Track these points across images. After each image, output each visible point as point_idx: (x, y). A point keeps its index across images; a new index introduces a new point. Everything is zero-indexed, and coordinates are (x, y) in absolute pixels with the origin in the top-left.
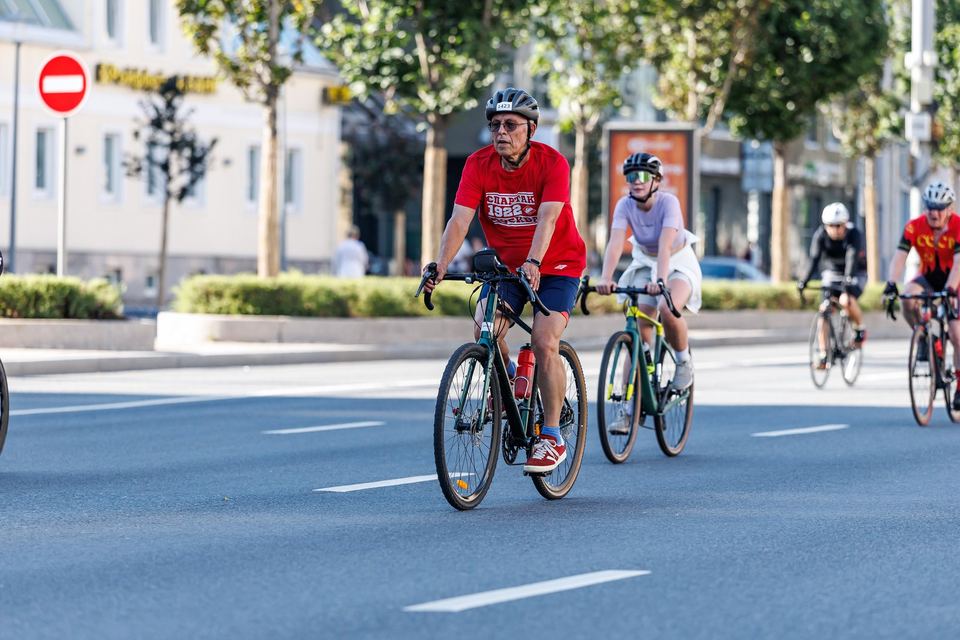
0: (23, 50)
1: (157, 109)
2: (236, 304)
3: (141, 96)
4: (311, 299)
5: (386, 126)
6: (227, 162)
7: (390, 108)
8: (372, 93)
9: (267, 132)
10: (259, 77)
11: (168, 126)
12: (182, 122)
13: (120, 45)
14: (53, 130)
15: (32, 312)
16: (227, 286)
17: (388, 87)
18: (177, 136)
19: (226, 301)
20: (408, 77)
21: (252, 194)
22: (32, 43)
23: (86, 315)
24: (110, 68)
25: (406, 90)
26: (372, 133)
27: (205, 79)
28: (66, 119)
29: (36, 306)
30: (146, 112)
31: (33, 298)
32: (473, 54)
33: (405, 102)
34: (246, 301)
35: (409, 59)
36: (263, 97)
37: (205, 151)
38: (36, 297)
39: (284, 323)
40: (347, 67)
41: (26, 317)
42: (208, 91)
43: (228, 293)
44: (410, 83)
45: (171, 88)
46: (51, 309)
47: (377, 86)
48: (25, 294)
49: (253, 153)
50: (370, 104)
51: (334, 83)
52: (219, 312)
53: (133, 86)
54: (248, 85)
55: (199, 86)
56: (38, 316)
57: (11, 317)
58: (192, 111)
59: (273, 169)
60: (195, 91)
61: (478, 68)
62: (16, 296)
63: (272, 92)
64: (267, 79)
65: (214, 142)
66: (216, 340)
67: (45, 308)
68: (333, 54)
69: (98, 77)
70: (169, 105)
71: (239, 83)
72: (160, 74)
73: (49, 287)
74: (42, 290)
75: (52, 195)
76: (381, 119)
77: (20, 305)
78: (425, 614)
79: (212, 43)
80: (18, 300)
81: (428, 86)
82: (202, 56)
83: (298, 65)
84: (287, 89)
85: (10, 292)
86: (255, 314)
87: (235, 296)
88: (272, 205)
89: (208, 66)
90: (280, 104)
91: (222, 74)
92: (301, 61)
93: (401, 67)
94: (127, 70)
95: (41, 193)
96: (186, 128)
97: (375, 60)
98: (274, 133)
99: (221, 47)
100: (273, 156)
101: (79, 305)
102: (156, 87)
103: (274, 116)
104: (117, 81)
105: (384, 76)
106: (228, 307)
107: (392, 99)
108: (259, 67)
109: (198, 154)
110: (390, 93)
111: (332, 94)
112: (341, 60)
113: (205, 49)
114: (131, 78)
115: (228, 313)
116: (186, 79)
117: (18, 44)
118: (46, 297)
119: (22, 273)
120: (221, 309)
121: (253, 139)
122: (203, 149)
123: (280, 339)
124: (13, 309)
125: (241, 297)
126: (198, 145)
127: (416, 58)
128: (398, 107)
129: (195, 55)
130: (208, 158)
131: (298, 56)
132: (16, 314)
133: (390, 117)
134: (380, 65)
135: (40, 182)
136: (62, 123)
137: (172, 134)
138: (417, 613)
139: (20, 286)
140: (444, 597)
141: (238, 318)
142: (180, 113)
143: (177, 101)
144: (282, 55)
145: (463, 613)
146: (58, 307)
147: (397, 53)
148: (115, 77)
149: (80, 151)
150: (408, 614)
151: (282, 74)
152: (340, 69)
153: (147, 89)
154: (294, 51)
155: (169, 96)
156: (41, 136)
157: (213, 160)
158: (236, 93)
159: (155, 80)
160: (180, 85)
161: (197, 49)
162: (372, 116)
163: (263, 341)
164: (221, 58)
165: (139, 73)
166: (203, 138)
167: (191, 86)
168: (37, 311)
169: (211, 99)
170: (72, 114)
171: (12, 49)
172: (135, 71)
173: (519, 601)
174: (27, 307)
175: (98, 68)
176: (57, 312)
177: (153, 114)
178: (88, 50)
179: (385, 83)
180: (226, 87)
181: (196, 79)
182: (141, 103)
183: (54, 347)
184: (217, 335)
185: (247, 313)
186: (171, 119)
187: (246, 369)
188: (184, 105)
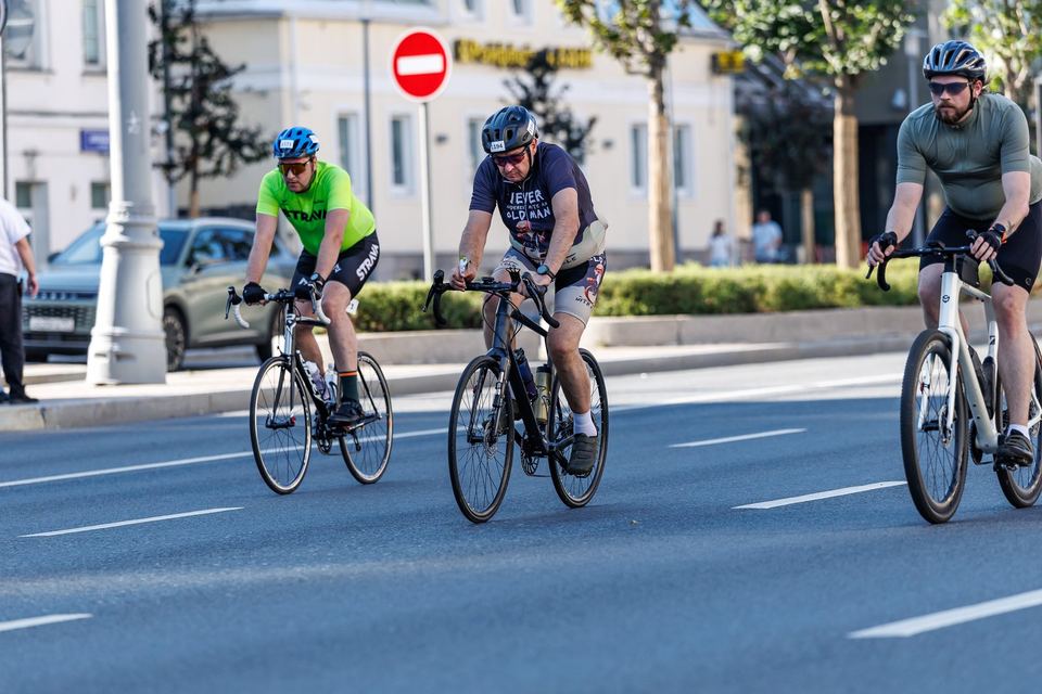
0: (372, 29)
1: (525, 88)
2: (628, 303)
3: (506, 74)
4: (711, 294)
5: (786, 94)
6: (608, 145)
7: (791, 72)
8: (770, 57)
9: (653, 107)
10: (641, 45)
11: (539, 107)
12: (554, 101)
13: (480, 19)
14: (408, 117)
15: (399, 323)
16: (617, 283)
17: (788, 49)
18: (551, 118)
19: (616, 301)
20: (809, 37)
21: (638, 180)
22: (382, 21)
23: (460, 324)
24: (470, 44)
25: (808, 52)
26: (770, 101)
27: (579, 51)
28: (425, 104)
29: (403, 318)
30: (513, 92)
31: (399, 307)
32: (882, 9)
33: (808, 66)
34: (638, 299)
35: (809, 17)
36: (646, 68)
37: (583, 133)
38: (403, 307)
39: (684, 321)
40: (740, 28)
41: (392, 330)
42: (582, 65)
43: (617, 291)
44: (812, 44)
45: (541, 63)
46: (421, 319)
47: (775, 49)
48: (391, 303)
49: (637, 132)
50: (765, 70)
51: (725, 48)
52: (609, 313)
53: (497, 64)
54: (629, 55)
55: (572, 60)
56: (406, 328)
57: (376, 330)
58: (566, 87)
59: (662, 149)
60: (567, 66)
61: (886, 23)
62: (380, 306)
63: (657, 62)
64: (650, 48)
65: (592, 122)
66: (607, 345)
67: (412, 319)
68: (723, 16)
69: (457, 56)
70: (540, 83)
71: (619, 54)
72: (527, 48)
73: (417, 294)
74: (410, 298)
75: (412, 192)
76: (780, 86)
77: (385, 317)
78: (873, 641)
79: (586, 10)
80: (383, 310)
81: (832, 47)
82: (575, 25)
83: (684, 29)
84: (674, 58)
85: (374, 301)
86: (650, 314)
87: (626, 295)
88: (663, 190)
89: (583, 36)
90: (665, 75)
91: (599, 44)
92: (689, 25)
93: (801, 27)
94: (490, 46)
95: (399, 190)
96: (560, 107)
97: (771, 19)
98: (661, 107)
99: (596, 14)
100: (661, 134)
101: (452, 312)
102: (524, 63)
103: (660, 89)
104: (478, 59)
105: (782, 37)
106: (619, 307)
107: (792, 63)
108: (641, 35)
109: (575, 136)
110: (790, 56)
111: (723, 61)
112: (733, 20)
113: (578, 17)
114: (494, 55)
115: (619, 315)
116: (557, 52)
117: (366, 22)
118: (414, 305)
119: (385, 280)
120: (611, 309)
121: (638, 117)
122: (580, 130)
123: (680, 341)
124: (378, 321)
125: (633, 296)
126: (574, 126)
127: (818, 15)
128: (799, 72)
129: (567, 26)
130: (586, 140)
131: (684, 20)
132: (381, 327)
133: (790, 82)
134: (778, 24)
135: (399, 178)
136: (422, 110)
137: (544, 115)
138: (863, 640)
139: (384, 295)
140: (893, 619)
141: (631, 319)
142: (553, 91)
143: (548, 78)
144: (665, 19)
145: (917, 637)
146: (428, 317)
147: (795, 10)
148: (476, 52)
149: (441, 139)
150: (853, 640)
151: (666, 42)
152: (731, 31)
153: (513, 66)
154: (678, 13)
155: (539, 72)
156: (396, 125)
157: (592, 142)
158: (616, 66)
159: (521, 55)
160: (551, 59)
161: (569, 17)
162: (770, 84)
163: (659, 344)
164: (597, 27)
165: (504, 48)
166: (580, 118)
167: (562, 59)
168: (405, 322)
169: (586, 74)
170: (430, 98)
171: (359, 28)
172: (498, 46)
173: (978, 621)
174: (393, 319)
175: (457, 45)
176: (427, 322)
177: (521, 94)
178: (445, 25)
179: (784, 45)
180: (603, 60)
181: (567, 52)
182: (506, 83)
183: (426, 362)
184: (608, 340)
185: (640, 314)
186: (542, 99)
187: (644, 376)
188: (556, 82)
